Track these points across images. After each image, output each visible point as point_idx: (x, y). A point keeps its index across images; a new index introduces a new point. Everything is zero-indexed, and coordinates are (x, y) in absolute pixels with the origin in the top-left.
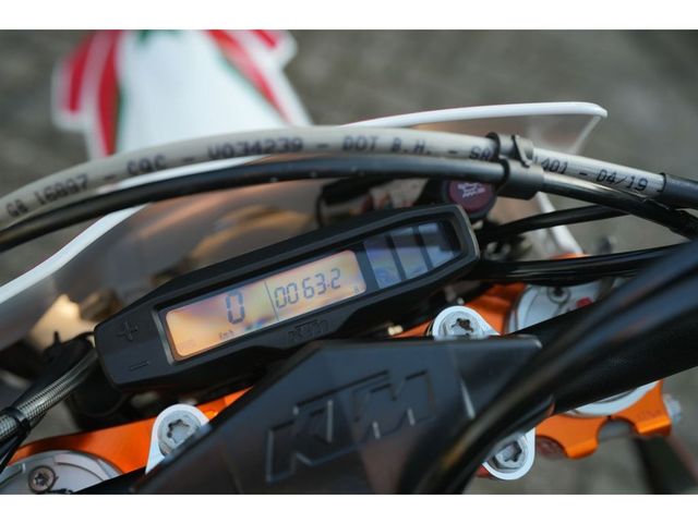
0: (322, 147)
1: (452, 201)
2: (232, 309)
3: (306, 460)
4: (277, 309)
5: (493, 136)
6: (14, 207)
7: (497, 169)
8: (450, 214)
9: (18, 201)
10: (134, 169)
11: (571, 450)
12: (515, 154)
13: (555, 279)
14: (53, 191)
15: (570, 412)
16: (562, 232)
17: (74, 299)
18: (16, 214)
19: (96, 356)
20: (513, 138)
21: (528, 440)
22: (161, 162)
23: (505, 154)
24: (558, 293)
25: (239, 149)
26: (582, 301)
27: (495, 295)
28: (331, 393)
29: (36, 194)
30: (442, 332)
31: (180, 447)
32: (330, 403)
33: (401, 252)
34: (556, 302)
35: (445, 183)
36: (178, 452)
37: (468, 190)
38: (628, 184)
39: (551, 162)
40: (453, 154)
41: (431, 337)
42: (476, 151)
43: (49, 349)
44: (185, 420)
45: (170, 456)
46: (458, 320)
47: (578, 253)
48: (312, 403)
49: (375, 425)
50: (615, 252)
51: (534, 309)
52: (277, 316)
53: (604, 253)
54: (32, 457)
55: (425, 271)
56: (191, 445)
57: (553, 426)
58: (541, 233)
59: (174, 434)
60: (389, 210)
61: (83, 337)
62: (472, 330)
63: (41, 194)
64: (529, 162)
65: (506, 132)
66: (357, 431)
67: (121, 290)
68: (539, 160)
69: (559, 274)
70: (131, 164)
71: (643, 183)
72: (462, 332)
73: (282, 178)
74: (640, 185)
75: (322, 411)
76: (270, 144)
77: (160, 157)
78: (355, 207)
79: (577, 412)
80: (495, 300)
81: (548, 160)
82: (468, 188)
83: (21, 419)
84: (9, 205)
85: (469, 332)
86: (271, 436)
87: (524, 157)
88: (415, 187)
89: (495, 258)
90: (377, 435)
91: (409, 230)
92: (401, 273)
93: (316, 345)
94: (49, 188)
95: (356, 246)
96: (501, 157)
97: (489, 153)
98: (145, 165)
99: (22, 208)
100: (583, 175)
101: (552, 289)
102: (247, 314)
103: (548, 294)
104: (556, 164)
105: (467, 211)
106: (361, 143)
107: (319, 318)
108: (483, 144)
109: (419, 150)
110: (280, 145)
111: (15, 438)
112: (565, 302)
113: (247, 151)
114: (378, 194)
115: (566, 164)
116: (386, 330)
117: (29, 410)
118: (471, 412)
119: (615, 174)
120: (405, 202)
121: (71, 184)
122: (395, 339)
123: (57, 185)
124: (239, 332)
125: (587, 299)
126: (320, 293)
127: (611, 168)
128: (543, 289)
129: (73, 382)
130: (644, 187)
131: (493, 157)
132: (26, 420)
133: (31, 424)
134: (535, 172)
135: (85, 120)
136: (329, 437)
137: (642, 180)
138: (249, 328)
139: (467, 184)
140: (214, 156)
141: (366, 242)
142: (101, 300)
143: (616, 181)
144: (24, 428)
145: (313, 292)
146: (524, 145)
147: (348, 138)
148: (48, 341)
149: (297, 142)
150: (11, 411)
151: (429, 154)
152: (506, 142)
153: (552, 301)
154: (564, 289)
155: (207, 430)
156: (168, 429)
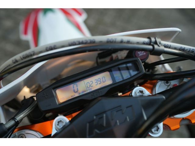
0: (101, 42)
1: (136, 57)
2: (74, 89)
3: (98, 132)
4: (87, 89)
5: (149, 38)
6: (14, 61)
7: (151, 47)
8: (136, 61)
9: (15, 59)
10: (48, 49)
11: (172, 128)
12: (156, 43)
13: (166, 79)
14: (25, 56)
15: (172, 117)
16: (167, 65)
17: (28, 87)
18: (15, 63)
19: (36, 102)
20: (155, 38)
21: (161, 125)
22: (55, 47)
23: (153, 43)
24: (167, 83)
25: (77, 43)
26: (174, 85)
27: (148, 84)
28: (105, 112)
29: (20, 57)
30: (135, 94)
31: (61, 128)
32: (105, 115)
33: (122, 72)
34: (166, 85)
35: (134, 51)
36: (61, 130)
37: (141, 54)
38: (189, 51)
39: (166, 45)
40: (138, 43)
41: (132, 96)
42: (145, 42)
43: (22, 101)
44: (62, 121)
45: (59, 131)
46: (140, 91)
47: (172, 71)
48: (99, 115)
49: (118, 121)
50: (182, 71)
51: (160, 87)
52: (87, 90)
53: (179, 71)
54: (18, 132)
55: (129, 77)
56: (64, 128)
57: (168, 121)
58: (160, 66)
59: (59, 124)
60: (117, 60)
61: (32, 97)
62: (144, 94)
63: (22, 57)
64: (160, 45)
65: (153, 37)
66: (112, 123)
67: (42, 84)
68: (163, 44)
69: (167, 77)
70: (47, 48)
71: (193, 50)
72: (141, 94)
73: (90, 51)
74: (192, 51)
75: (102, 117)
76: (86, 41)
77: (55, 46)
78: (107, 59)
79: (174, 117)
80: (149, 85)
81: (165, 44)
82: (140, 53)
83: (16, 121)
84: (13, 60)
85: (143, 94)
86: (88, 125)
87: (158, 44)
88: (125, 53)
89: (148, 73)
90: (118, 124)
91: (124, 65)
92: (123, 77)
93: (100, 98)
94: (24, 55)
95: (110, 70)
96: (152, 44)
97: (148, 43)
98: (51, 48)
99: (16, 61)
100: (175, 48)
101: (165, 82)
102: (79, 90)
103: (164, 83)
104: (167, 45)
105: (141, 60)
106: (112, 40)
107: (100, 91)
108: (146, 40)
109: (128, 42)
110: (89, 41)
111: (15, 126)
112: (169, 85)
113: (79, 43)
114: (114, 56)
115: (170, 45)
116: (118, 94)
117: (18, 118)
118: (145, 118)
119: (185, 48)
120: (122, 58)
121: (30, 54)
122: (120, 96)
123: (26, 54)
124: (77, 95)
125: (176, 84)
126: (100, 84)
127: (183, 46)
128: (163, 82)
129: (30, 110)
130: (193, 51)
131: (149, 44)
132: (18, 121)
133: (19, 122)
134: (162, 48)
135: (29, 37)
136: (105, 125)
137: (193, 49)
138: (80, 94)
139: (140, 52)
140: (70, 45)
141: (112, 69)
142: (36, 87)
143: (185, 50)
144: (17, 123)
145: (98, 84)
146: (158, 40)
147: (108, 39)
148: (22, 98)
149: (94, 41)
150: (13, 119)
151: (131, 43)
152: (153, 40)
153: (165, 85)
154: (169, 82)
155: (69, 124)
156: (58, 123)
